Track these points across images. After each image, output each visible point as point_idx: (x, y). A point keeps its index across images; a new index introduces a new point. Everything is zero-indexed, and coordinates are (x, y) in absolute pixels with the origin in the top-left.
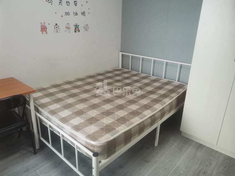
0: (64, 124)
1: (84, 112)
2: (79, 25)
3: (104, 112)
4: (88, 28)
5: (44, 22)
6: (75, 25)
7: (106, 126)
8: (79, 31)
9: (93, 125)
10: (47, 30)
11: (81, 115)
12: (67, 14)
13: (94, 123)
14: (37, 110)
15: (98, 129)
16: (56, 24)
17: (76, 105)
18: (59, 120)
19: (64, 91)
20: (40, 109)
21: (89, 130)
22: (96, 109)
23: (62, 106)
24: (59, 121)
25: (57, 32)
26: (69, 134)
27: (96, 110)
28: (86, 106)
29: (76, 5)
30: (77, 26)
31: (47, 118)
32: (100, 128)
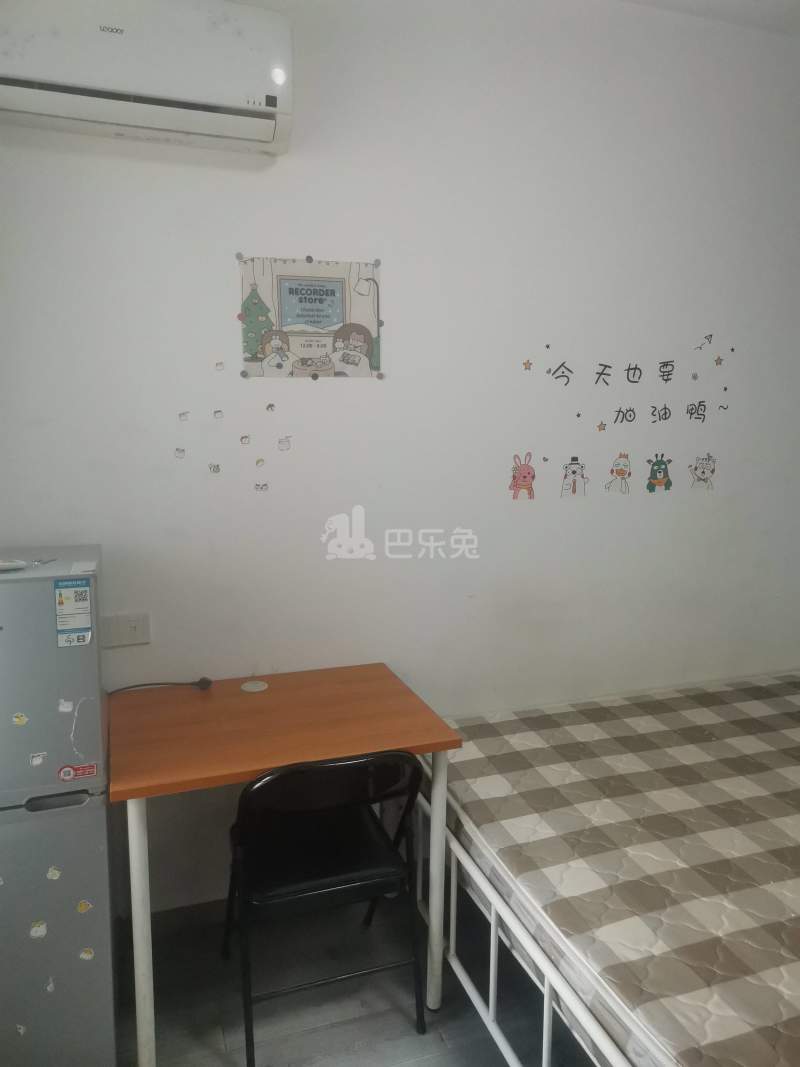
0: (568, 935)
1: (667, 893)
2: (670, 461)
3: (781, 924)
4: (713, 471)
5: (529, 454)
6: (654, 460)
7: (790, 1020)
8: (668, 485)
9: (714, 988)
10: (535, 484)
11: (651, 909)
12: (624, 416)
13: (725, 979)
14: (455, 828)
15: (747, 1029)
16: (575, 459)
17: (629, 843)
18: (545, 908)
19: (572, 752)
20: (469, 826)
21: (696, 1019)
22: (731, 895)
23: (560, 833)
24: (544, 914)
25: (574, 491)
26: (588, 998)
27: (734, 902)
28: (682, 865)
29: (666, 376)
30: (664, 463)
31: (494, 881)
32: (760, 1023)
